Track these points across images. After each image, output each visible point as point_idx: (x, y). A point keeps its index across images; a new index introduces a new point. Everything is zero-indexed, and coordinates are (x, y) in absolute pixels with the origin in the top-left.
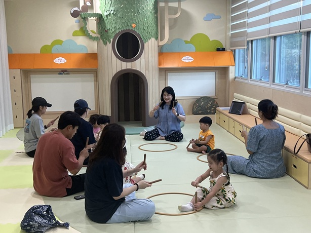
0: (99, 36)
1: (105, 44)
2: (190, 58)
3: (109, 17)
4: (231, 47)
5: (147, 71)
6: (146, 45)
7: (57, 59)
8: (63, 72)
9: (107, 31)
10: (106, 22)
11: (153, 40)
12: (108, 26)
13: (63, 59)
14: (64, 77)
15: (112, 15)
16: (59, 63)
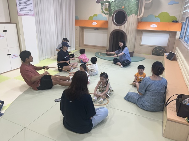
0: (108, 13)
1: (110, 16)
2: (155, 25)
3: (113, 3)
4: (182, 20)
5: (127, 31)
6: (128, 18)
7: (93, 23)
8: (96, 29)
9: (111, 10)
10: (111, 5)
11: (134, 15)
12: (112, 8)
13: (96, 23)
14: (96, 31)
15: (114, 2)
16: (94, 24)
